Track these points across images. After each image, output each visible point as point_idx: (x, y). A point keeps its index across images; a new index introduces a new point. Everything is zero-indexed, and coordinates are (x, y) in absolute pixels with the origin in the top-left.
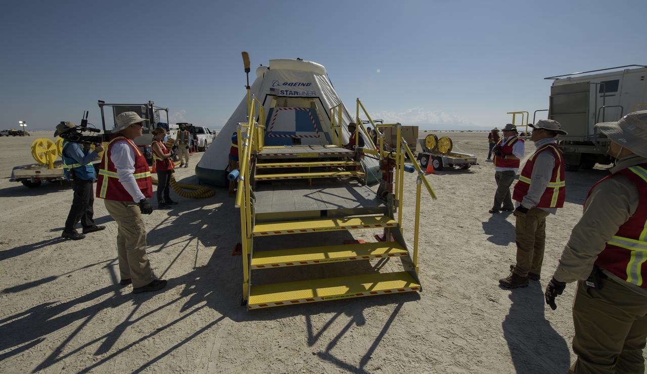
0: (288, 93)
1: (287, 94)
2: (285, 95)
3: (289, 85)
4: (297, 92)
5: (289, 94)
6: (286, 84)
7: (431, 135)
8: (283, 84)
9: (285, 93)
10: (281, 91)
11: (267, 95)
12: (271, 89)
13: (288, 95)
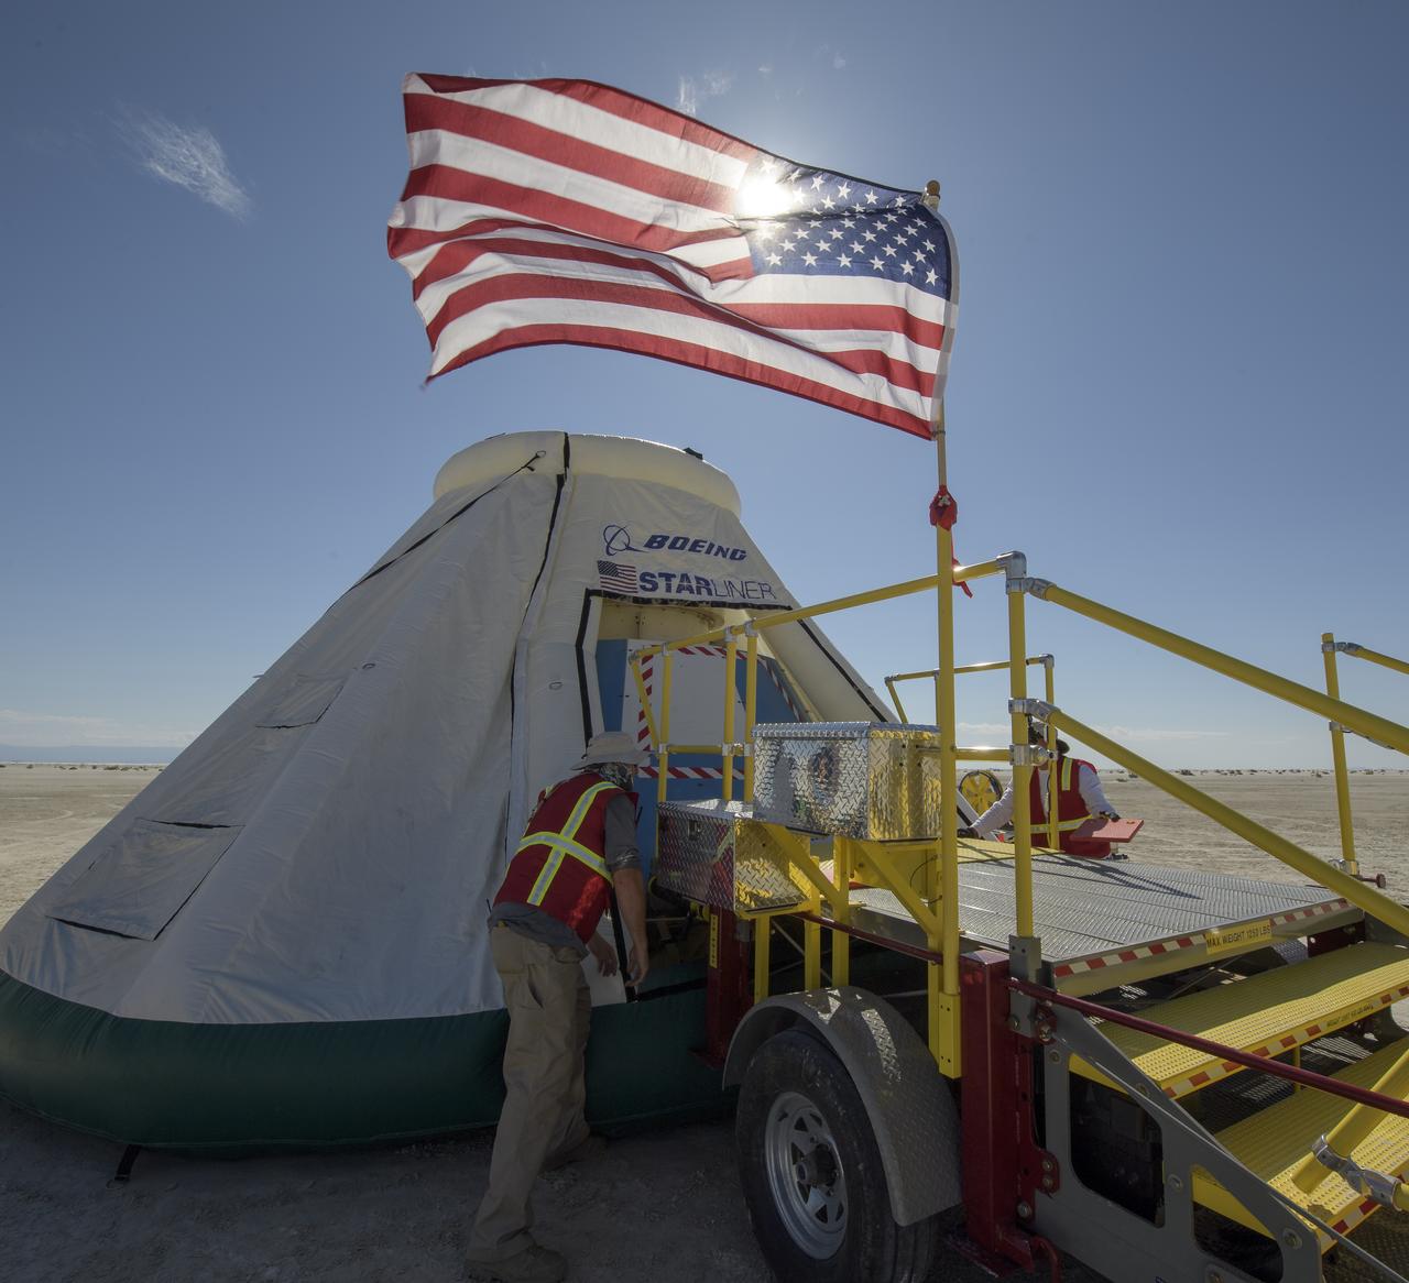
0: (675, 583)
1: (669, 589)
2: (661, 593)
3: (672, 546)
4: (707, 583)
5: (679, 591)
6: (661, 545)
7: (977, 773)
8: (649, 545)
9: (662, 583)
10: (643, 577)
11: (589, 593)
12: (606, 568)
13: (673, 595)
